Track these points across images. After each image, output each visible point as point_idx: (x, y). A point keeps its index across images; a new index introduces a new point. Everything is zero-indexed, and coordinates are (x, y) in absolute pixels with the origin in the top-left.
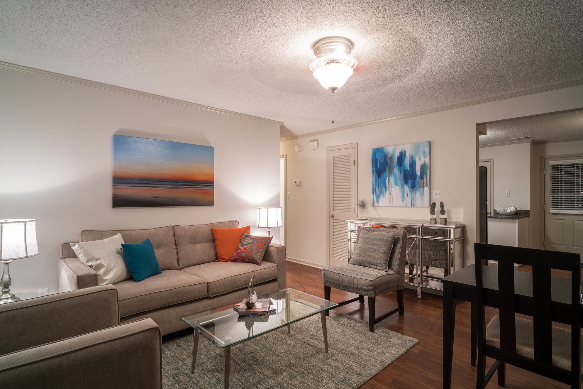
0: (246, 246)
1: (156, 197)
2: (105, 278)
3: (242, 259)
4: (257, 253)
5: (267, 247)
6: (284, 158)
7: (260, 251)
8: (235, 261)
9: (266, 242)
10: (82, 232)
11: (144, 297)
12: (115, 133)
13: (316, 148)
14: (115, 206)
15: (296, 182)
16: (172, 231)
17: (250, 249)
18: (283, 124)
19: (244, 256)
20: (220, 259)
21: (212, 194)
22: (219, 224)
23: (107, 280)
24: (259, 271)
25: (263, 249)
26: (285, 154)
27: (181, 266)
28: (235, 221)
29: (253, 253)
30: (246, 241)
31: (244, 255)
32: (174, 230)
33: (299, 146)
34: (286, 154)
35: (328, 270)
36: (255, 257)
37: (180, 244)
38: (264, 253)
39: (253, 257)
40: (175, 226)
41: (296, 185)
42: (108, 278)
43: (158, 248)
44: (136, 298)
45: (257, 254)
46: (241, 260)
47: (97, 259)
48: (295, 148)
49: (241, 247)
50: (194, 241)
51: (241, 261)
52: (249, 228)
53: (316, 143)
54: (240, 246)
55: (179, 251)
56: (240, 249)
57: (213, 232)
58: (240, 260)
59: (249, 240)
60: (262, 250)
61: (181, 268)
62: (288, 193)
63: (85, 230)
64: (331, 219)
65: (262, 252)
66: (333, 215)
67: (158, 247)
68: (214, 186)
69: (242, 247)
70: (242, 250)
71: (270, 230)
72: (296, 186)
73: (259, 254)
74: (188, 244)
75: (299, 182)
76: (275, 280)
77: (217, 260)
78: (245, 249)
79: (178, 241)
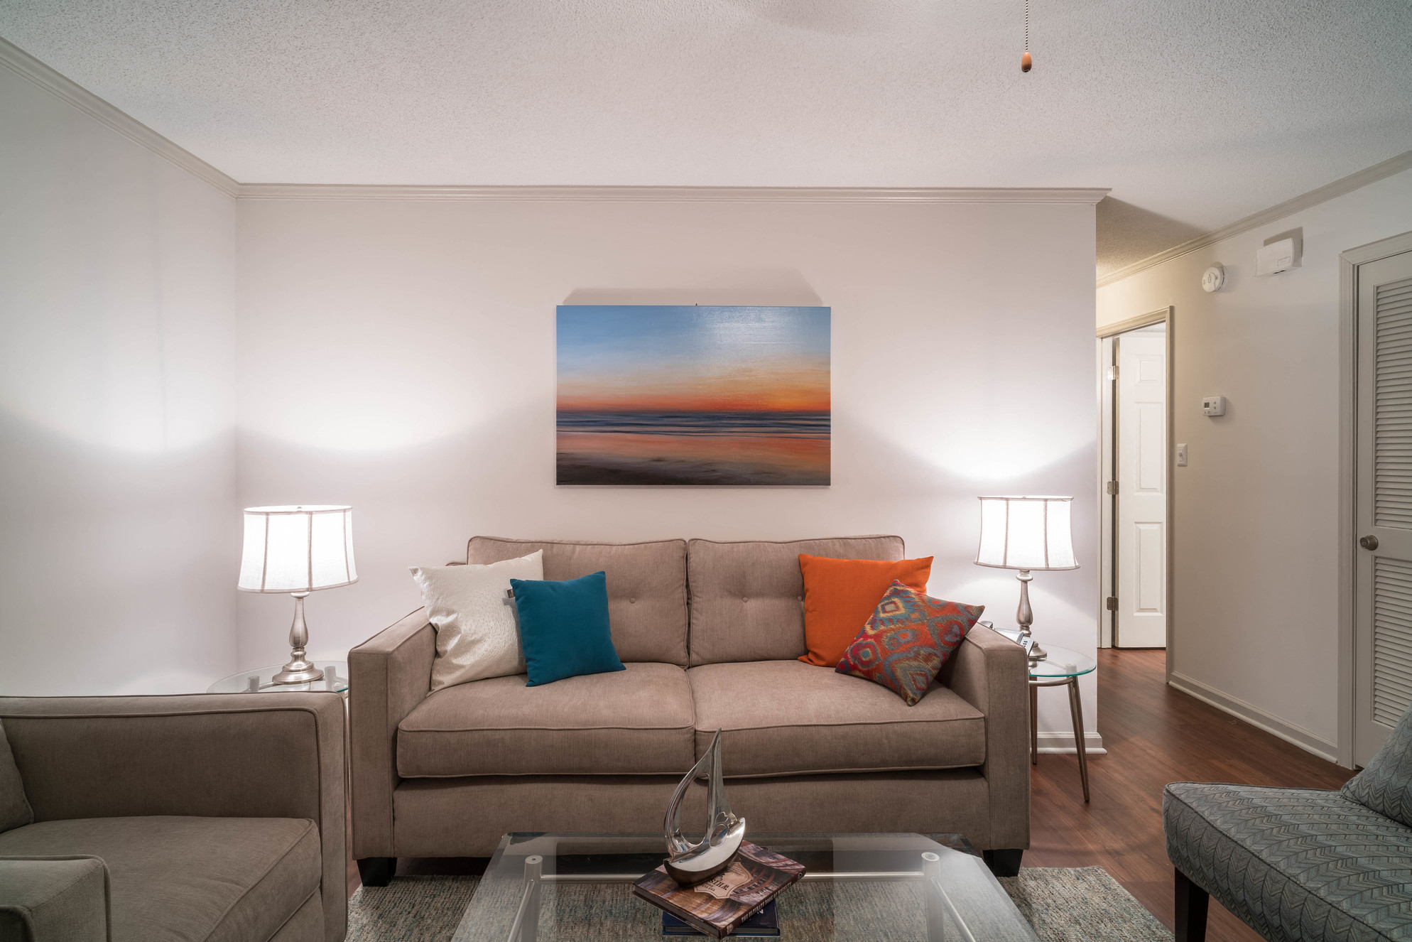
0: (882, 628)
1: (659, 460)
2: (456, 661)
3: (865, 669)
4: (908, 659)
5: (955, 640)
6: (1164, 324)
7: (922, 652)
8: (845, 669)
9: (951, 623)
10: (470, 541)
11: (498, 735)
12: (565, 301)
13: (1290, 264)
14: (561, 481)
15: (1207, 405)
16: (681, 554)
17: (890, 640)
18: (1110, 194)
19: (870, 662)
20: (810, 656)
21: (824, 452)
22: (830, 544)
23: (461, 667)
24: (896, 727)
25: (933, 646)
26: (1166, 308)
27: (694, 657)
28: (888, 537)
29: (895, 657)
30: (888, 608)
31: (871, 656)
32: (685, 552)
33: (1222, 269)
34: (1172, 308)
35: (1186, 801)
36: (899, 673)
37: (699, 595)
38: (936, 662)
39: (893, 673)
40: (693, 540)
41: (1210, 416)
42: (465, 663)
43: (633, 599)
44: (476, 735)
45: (905, 664)
46: (863, 672)
47: (449, 613)
48: (1205, 277)
49: (868, 628)
50: (739, 588)
51: (862, 675)
52: (925, 564)
53: (1287, 246)
54: (868, 624)
55: (694, 614)
56: (865, 636)
57: (801, 565)
58: (860, 671)
59: (897, 608)
60: (930, 650)
61: (694, 664)
62: (1180, 446)
63: (478, 537)
64: (1365, 556)
65: (928, 658)
66: (1371, 538)
67: (632, 595)
68: (829, 426)
69: (872, 628)
70: (869, 640)
71: (1030, 577)
72: (1209, 420)
73: (915, 663)
74: (721, 597)
75: (1218, 402)
76: (977, 771)
77: (804, 658)
78: (877, 637)
79: (694, 584)
